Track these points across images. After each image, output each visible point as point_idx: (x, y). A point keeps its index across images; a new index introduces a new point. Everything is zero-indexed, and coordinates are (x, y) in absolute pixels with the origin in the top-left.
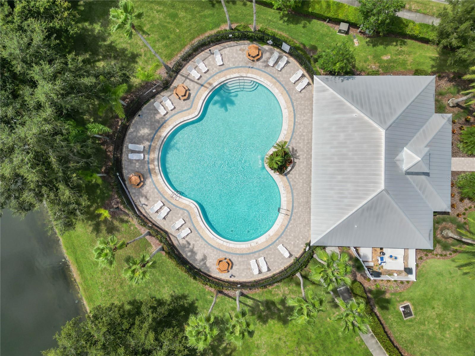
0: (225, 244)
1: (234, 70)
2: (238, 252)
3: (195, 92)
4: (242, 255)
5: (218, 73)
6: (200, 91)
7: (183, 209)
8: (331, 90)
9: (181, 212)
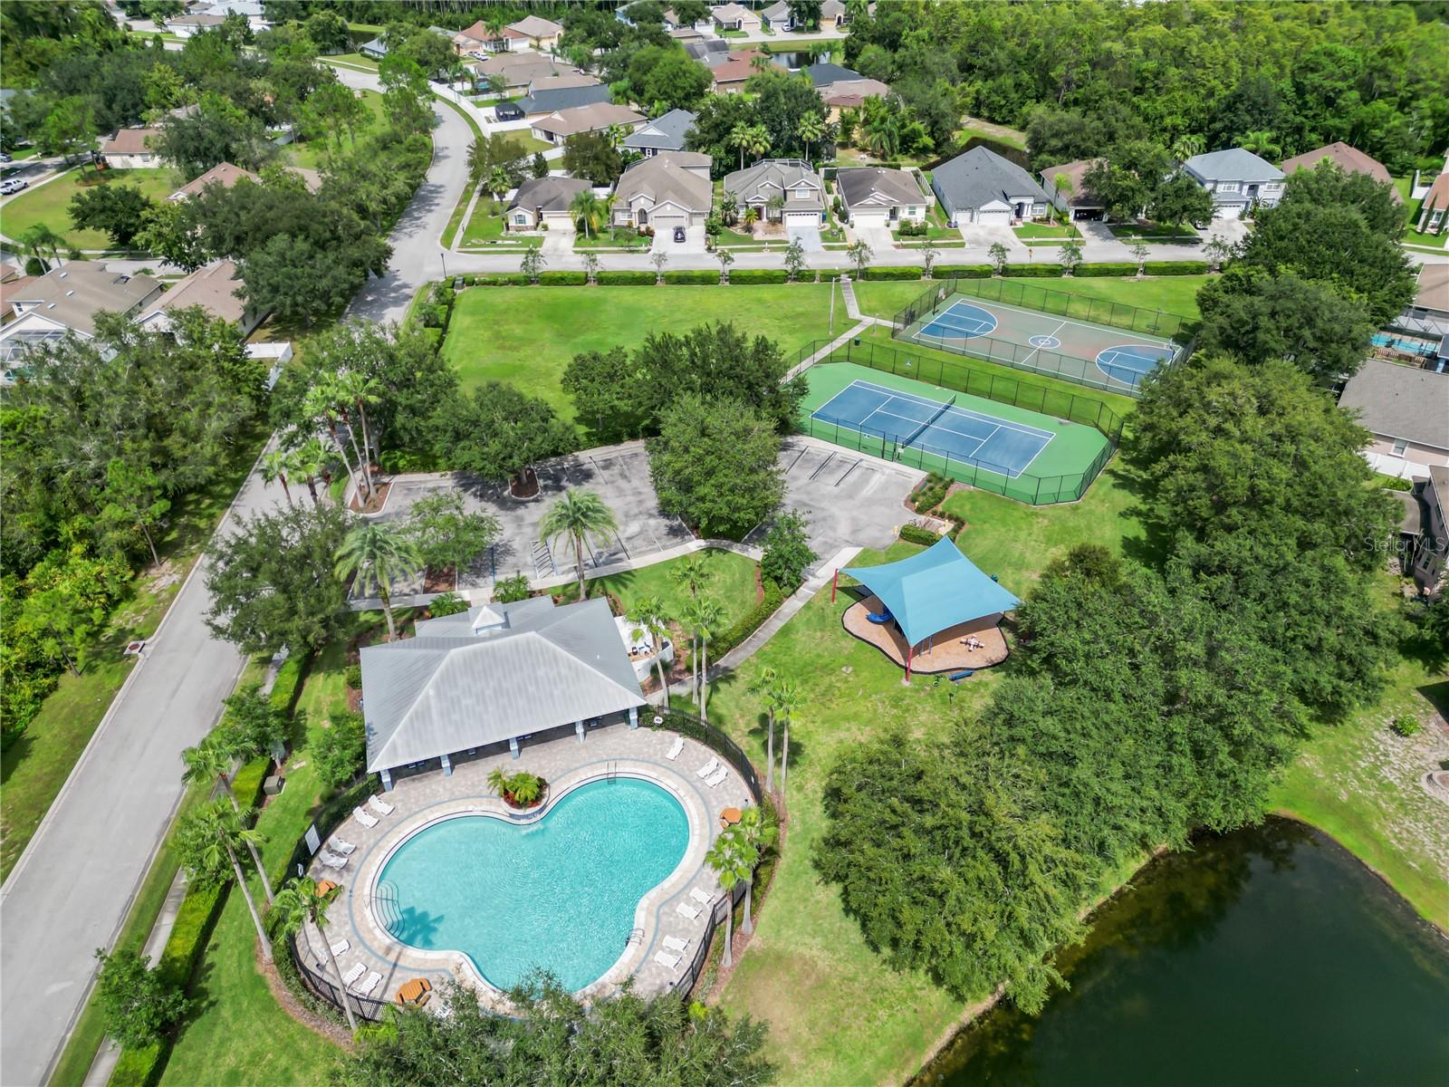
0: (697, 832)
1: (357, 919)
2: (704, 810)
3: (409, 973)
4: (706, 804)
5: (366, 946)
6: (406, 965)
7: (658, 918)
8: (394, 736)
9: (664, 919)
